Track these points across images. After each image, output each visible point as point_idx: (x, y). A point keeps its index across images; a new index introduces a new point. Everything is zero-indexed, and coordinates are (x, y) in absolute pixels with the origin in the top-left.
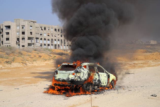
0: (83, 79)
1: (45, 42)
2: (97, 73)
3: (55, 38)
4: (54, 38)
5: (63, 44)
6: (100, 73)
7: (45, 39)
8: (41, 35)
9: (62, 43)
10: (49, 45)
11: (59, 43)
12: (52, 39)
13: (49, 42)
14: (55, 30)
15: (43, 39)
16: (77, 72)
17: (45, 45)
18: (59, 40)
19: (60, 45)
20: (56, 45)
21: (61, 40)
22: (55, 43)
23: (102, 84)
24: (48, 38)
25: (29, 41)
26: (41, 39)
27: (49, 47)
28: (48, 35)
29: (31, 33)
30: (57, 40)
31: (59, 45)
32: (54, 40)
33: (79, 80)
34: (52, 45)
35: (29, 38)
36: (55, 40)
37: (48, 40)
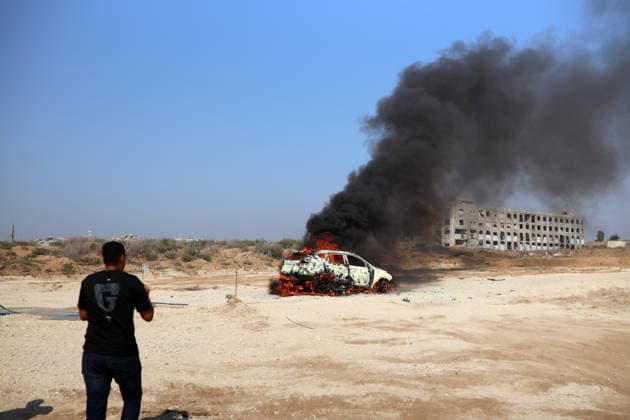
0: (313, 272)
1: (488, 237)
2: (347, 266)
3: (509, 230)
4: (506, 230)
5: (524, 241)
6: (351, 267)
7: (488, 233)
8: (480, 224)
9: (522, 239)
10: (495, 243)
11: (516, 239)
12: (502, 234)
13: (496, 238)
14: (509, 216)
15: (484, 232)
16: (303, 262)
17: (488, 242)
18: (515, 234)
19: (518, 244)
20: (509, 244)
21: (521, 234)
22: (508, 239)
23: (357, 284)
24: (495, 230)
25: (459, 237)
26: (481, 232)
27: (497, 247)
28: (495, 226)
29: (461, 222)
30: (512, 234)
31: (516, 243)
32: (506, 234)
33: (305, 273)
34: (503, 243)
35: (458, 231)
36: (509, 234)
37: (495, 234)
